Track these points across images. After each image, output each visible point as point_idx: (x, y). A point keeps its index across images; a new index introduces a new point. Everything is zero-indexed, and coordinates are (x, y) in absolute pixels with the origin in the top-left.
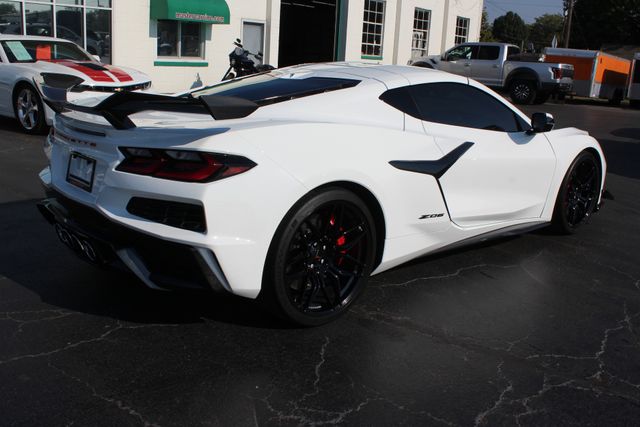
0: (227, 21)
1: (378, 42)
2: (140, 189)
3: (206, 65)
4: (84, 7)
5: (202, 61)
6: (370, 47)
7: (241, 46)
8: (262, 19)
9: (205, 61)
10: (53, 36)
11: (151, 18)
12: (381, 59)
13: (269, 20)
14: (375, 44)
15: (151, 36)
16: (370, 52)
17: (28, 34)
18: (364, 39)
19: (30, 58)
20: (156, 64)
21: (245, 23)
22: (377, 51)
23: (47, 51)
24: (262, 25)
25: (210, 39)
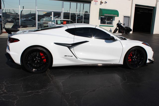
0: (118, 16)
3: (113, 26)
4: (83, 13)
5: (112, 25)
7: (120, 22)
8: (129, 15)
9: (113, 25)
10: (69, 19)
11: (99, 15)
13: (131, 16)
15: (99, 19)
17: (63, 19)
20: (100, 26)
21: (124, 17)
23: (66, 22)
24: (129, 17)
25: (114, 20)
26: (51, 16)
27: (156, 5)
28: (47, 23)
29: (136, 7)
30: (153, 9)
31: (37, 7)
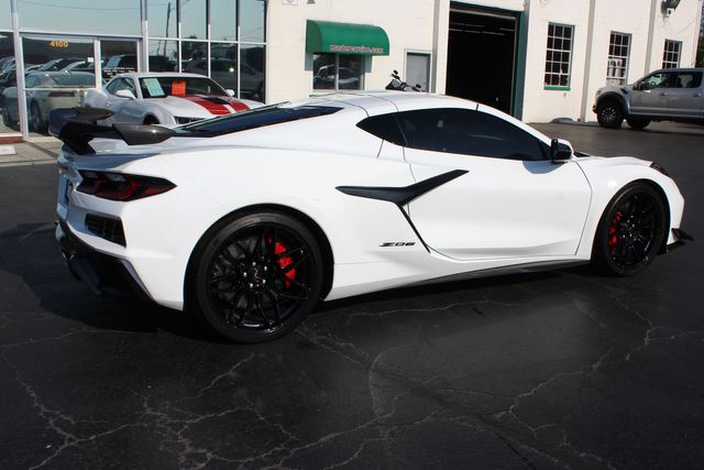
0: (386, 52)
1: (565, 70)
2: (91, 208)
4: (239, 42)
6: (555, 77)
7: (398, 78)
8: (427, 48)
11: (306, 51)
12: (569, 89)
13: (435, 50)
14: (561, 73)
15: (306, 69)
16: (555, 82)
18: (548, 68)
19: (163, 94)
21: (409, 54)
22: (564, 81)
23: (182, 87)
24: (428, 55)
25: (370, 72)
26: (90, 60)
27: (527, 5)
28: (72, 94)
29: (452, 15)
30: (514, 21)
31: (16, 15)
